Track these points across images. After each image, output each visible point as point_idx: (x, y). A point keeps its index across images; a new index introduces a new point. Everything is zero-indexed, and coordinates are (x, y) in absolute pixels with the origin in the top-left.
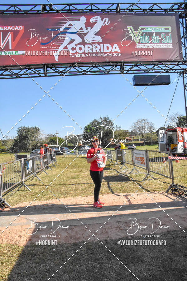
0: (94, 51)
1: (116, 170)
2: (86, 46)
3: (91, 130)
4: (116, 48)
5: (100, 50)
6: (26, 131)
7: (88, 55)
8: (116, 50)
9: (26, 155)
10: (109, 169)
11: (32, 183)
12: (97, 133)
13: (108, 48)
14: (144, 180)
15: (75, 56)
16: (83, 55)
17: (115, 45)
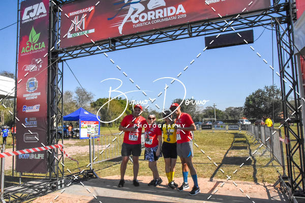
0: (157, 17)
2: (149, 13)
3: (254, 101)
4: (181, 9)
5: (163, 15)
7: (151, 22)
8: (181, 11)
10: (246, 149)
12: (262, 105)
13: (172, 11)
14: (267, 166)
15: (138, 25)
16: (146, 24)
17: (181, 6)
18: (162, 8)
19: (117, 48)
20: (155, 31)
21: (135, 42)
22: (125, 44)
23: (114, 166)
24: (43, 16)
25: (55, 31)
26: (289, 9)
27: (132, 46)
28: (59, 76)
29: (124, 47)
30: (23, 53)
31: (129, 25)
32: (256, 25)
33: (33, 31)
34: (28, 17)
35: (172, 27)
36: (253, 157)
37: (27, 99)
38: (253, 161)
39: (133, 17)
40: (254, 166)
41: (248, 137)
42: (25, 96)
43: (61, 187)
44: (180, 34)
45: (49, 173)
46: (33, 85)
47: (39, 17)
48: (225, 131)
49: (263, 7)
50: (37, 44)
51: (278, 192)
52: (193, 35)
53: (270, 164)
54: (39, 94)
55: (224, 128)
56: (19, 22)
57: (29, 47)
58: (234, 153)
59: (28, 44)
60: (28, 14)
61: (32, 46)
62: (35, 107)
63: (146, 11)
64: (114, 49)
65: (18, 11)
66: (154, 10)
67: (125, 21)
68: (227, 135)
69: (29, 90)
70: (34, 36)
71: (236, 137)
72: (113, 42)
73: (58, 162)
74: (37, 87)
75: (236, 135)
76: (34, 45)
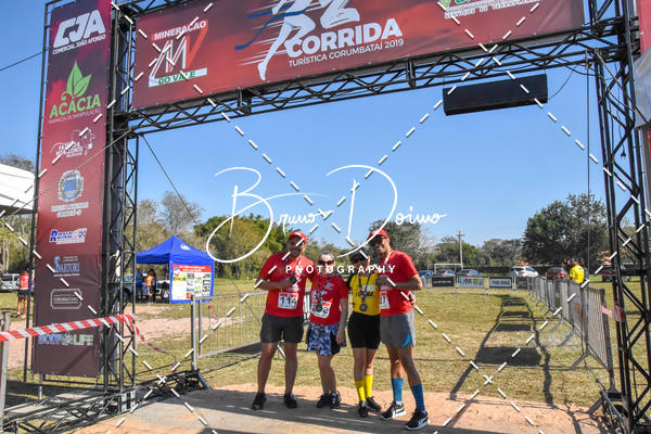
3: (545, 227)
8: (392, 33)
12: (562, 235)
14: (574, 368)
15: (300, 62)
16: (316, 59)
17: (391, 22)
18: (352, 25)
19: (254, 110)
20: (336, 75)
21: (292, 98)
22: (272, 102)
23: (243, 363)
24: (98, 39)
25: (121, 70)
26: (624, 31)
27: (287, 105)
28: (130, 168)
29: (270, 107)
30: (54, 117)
31: (280, 60)
32: (552, 63)
33: (76, 71)
34: (66, 41)
35: (372, 67)
36: (543, 349)
37: (59, 215)
38: (544, 357)
39: (289, 45)
40: (546, 368)
41: (532, 305)
42: (54, 209)
43: (129, 407)
44: (390, 83)
45: (102, 376)
46: (72, 185)
47: (90, 41)
48: (483, 291)
49: (569, 27)
50: (84, 99)
51: (600, 427)
52: (419, 83)
53: (581, 365)
54: (86, 205)
55: (481, 284)
56: (47, 52)
57: (65, 104)
58: (501, 340)
59: (64, 98)
60: (66, 35)
61: (73, 103)
62: (76, 233)
63: (319, 31)
64: (247, 112)
65: (46, 28)
66: (335, 30)
67: (272, 52)
68: (488, 299)
69: (64, 197)
70: (78, 81)
71: (506, 305)
72: (247, 97)
73: (124, 353)
74: (82, 190)
75: (507, 301)
76: (76, 100)
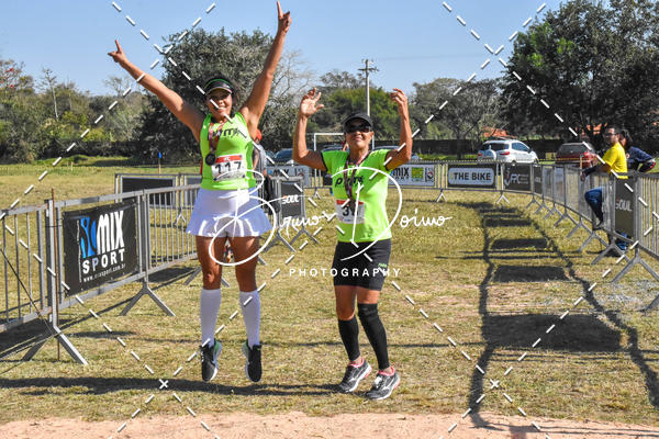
1: (586, 285)
3: (550, 53)
6: (207, 56)
9: (171, 181)
10: (562, 277)
11: (121, 323)
12: (586, 71)
36: (612, 316)
38: (625, 337)
40: (637, 356)
41: (546, 223)
48: (433, 195)
55: (430, 178)
58: (519, 299)
71: (491, 223)
75: (490, 216)
